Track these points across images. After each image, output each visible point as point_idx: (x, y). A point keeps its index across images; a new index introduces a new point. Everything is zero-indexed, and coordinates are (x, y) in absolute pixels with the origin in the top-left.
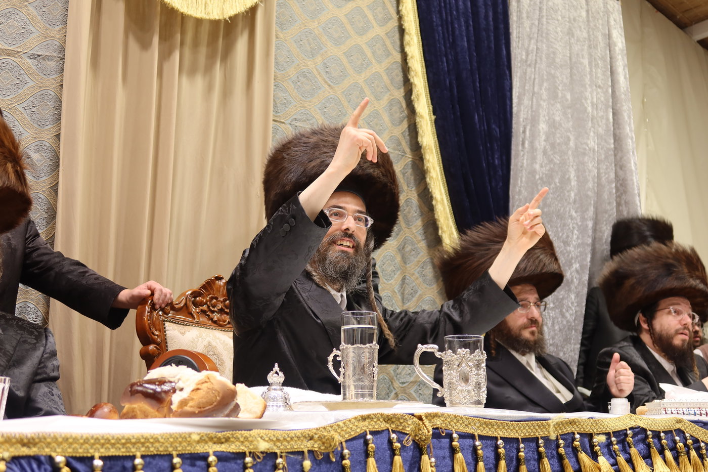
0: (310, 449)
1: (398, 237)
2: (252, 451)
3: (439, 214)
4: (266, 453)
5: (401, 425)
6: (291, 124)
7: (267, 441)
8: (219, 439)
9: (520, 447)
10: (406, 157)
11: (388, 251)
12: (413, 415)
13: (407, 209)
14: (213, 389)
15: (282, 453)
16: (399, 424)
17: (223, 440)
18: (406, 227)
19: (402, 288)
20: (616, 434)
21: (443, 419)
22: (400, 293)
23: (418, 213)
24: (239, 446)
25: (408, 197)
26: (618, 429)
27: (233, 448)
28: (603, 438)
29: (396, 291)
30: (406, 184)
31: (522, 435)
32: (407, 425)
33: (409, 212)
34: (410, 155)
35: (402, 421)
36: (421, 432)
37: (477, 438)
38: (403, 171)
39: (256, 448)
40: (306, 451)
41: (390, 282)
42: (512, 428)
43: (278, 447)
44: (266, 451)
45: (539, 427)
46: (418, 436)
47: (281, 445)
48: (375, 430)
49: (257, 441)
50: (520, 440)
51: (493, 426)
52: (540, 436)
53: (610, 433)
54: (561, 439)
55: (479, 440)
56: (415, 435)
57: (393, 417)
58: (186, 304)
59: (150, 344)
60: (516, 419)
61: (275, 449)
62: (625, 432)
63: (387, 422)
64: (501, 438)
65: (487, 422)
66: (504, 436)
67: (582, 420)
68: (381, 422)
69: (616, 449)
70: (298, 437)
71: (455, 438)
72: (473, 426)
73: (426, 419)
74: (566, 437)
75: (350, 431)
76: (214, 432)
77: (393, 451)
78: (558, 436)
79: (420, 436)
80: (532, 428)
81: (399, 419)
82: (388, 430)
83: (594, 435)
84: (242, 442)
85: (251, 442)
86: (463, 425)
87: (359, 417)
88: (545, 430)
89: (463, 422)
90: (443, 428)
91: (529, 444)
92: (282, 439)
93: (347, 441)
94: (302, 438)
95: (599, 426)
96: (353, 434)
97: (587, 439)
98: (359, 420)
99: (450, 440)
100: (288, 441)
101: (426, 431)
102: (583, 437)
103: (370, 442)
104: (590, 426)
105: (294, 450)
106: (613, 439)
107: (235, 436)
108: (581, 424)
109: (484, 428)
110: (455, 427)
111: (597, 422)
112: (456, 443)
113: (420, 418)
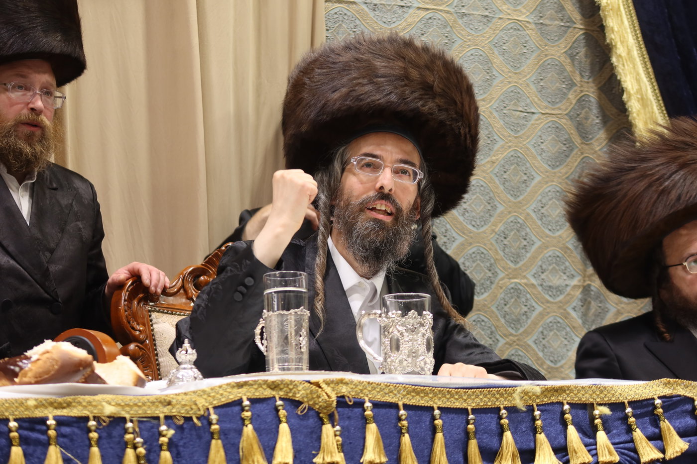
0: (166, 414)
1: (569, 160)
2: (96, 415)
3: (635, 115)
4: (113, 417)
5: (290, 392)
6: (366, 3)
7: (114, 406)
8: (60, 403)
9: (469, 419)
10: (575, 28)
11: (550, 184)
12: (309, 382)
13: (583, 112)
14: (54, 359)
15: (131, 417)
16: (288, 391)
17: (65, 405)
18: (582, 143)
21: (352, 386)
22: (578, 250)
23: (600, 118)
24: (82, 410)
25: (583, 94)
26: (637, 397)
27: (75, 412)
29: (571, 246)
30: (577, 72)
31: (474, 405)
32: (297, 392)
33: (587, 118)
34: (581, 24)
35: (291, 387)
36: (320, 400)
37: (401, 407)
38: (569, 52)
39: (102, 413)
40: (162, 416)
41: (558, 233)
42: (456, 397)
43: (128, 412)
44: (112, 415)
45: (502, 395)
46: (317, 404)
47: (131, 410)
48: (255, 397)
49: (102, 406)
50: (470, 411)
51: (427, 394)
52: (502, 407)
53: (624, 403)
54: (538, 410)
55: (404, 409)
56: (315, 404)
57: (280, 383)
58: (183, 287)
59: (130, 342)
60: (466, 386)
61: (124, 414)
62: (652, 402)
63: (273, 389)
64: (439, 408)
65: (417, 389)
66: (443, 406)
67: (576, 387)
68: (265, 389)
69: (631, 422)
70: (151, 402)
71: (367, 407)
72: (396, 394)
73: (326, 386)
74: (547, 408)
75: (220, 397)
76: (54, 397)
77: (277, 419)
78: (532, 405)
79: (320, 404)
80: (489, 396)
81: (288, 385)
82: (274, 397)
83: (595, 405)
84: (85, 407)
85: (95, 406)
86: (382, 393)
87: (233, 383)
88: (511, 399)
89: (382, 390)
90: (350, 396)
91: (484, 415)
92: (131, 404)
93: (215, 408)
94: (157, 404)
95: (606, 395)
96: (224, 400)
97: (584, 411)
98: (233, 387)
99: (360, 410)
100: (139, 406)
101: (326, 397)
102: (577, 409)
103: (247, 408)
104: (591, 395)
105: (147, 415)
106: (629, 410)
107: (77, 401)
108: (575, 392)
109: (413, 396)
110: (370, 396)
111: (602, 390)
112: (368, 413)
113: (318, 385)
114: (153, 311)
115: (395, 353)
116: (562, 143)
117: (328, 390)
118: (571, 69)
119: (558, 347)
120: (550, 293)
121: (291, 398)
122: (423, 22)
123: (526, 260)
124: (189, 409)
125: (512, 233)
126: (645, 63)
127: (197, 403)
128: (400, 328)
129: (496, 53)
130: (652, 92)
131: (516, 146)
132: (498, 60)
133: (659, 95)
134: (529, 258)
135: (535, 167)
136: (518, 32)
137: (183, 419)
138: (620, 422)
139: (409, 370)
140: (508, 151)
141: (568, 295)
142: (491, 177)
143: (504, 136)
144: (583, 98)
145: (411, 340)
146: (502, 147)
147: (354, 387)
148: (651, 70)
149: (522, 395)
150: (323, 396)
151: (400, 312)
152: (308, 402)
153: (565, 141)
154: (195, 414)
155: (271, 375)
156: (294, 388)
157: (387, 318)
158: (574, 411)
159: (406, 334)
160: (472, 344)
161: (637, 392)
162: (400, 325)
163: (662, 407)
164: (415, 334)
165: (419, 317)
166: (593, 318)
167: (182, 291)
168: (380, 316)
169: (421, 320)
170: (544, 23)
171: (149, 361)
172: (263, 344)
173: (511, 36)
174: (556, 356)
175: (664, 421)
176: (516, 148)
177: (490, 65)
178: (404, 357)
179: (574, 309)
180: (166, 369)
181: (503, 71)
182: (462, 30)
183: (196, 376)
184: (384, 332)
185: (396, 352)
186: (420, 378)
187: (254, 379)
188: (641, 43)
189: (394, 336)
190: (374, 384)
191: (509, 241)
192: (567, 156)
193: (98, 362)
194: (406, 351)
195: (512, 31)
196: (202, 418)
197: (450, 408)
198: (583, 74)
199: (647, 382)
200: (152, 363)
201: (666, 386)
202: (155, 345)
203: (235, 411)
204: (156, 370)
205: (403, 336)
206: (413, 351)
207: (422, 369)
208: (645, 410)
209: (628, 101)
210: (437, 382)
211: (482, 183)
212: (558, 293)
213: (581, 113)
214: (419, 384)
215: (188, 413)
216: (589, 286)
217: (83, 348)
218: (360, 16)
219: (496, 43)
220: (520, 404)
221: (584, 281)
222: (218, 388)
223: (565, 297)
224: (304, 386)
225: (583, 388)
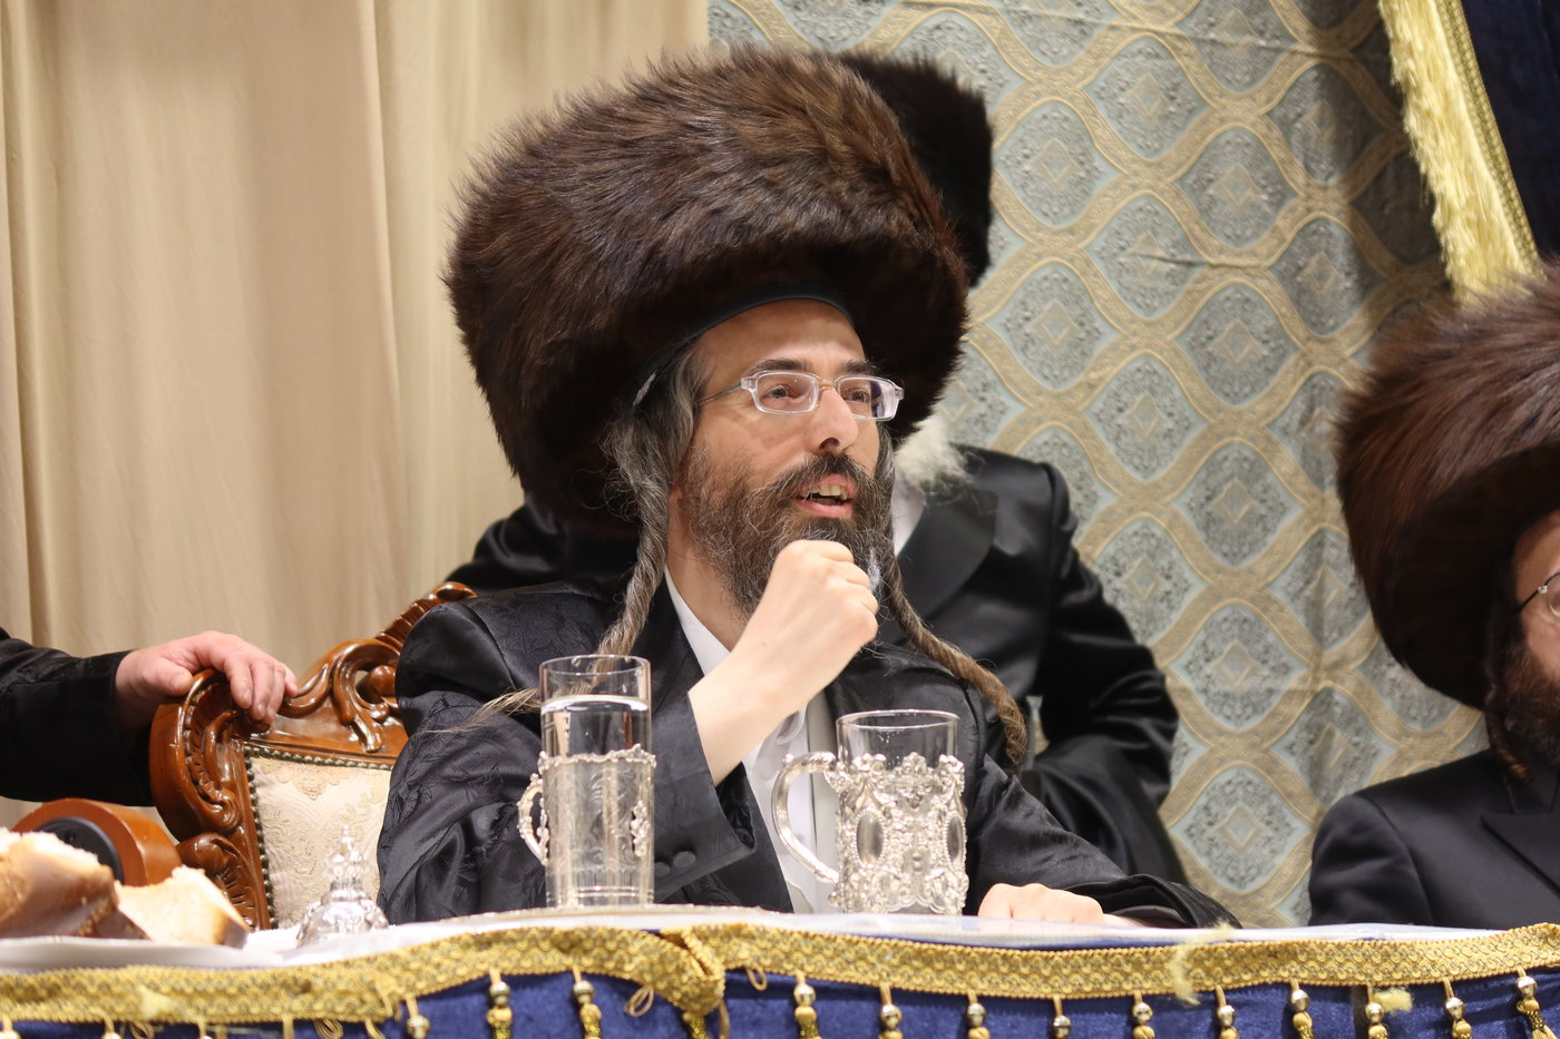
0: (299, 1016)
1: (1275, 380)
2: (122, 1019)
3: (1462, 262)
4: (166, 1024)
5: (609, 959)
7: (168, 995)
8: (31, 989)
9: (1057, 1024)
10: (1294, 53)
11: (1227, 440)
12: (657, 933)
13: (1313, 261)
14: (14, 878)
15: (211, 1024)
16: (605, 955)
17: (43, 993)
18: (1309, 339)
19: (1308, 582)
20: (1463, 987)
21: (764, 944)
22: (1301, 604)
23: (1355, 276)
24: (86, 1007)
25: (1312, 216)
26: (1475, 971)
27: (69, 1011)
28: (1401, 1000)
29: (1279, 595)
30: (1299, 163)
31: (1068, 990)
32: (626, 958)
33: (1321, 277)
34: (1310, 43)
35: (611, 946)
36: (685, 978)
37: (887, 996)
38: (1279, 113)
39: (136, 1012)
40: (287, 1020)
41: (1246, 563)
42: (1025, 970)
43: (202, 1011)
44: (163, 1019)
45: (1137, 965)
46: (678, 989)
47: (211, 1005)
48: (522, 972)
49: (139, 997)
50: (1058, 1006)
51: (951, 964)
52: (1138, 994)
53: (1441, 985)
54: (1228, 1003)
55: (894, 1002)
56: (671, 988)
57: (583, 936)
58: (330, 693)
59: (197, 831)
60: (1047, 943)
61: (191, 1016)
62: (1510, 981)
63: (565, 951)
64: (982, 999)
65: (925, 953)
66: (992, 994)
67: (1322, 946)
68: (546, 952)
69: (1459, 1033)
70: (261, 987)
71: (802, 997)
72: (873, 965)
73: (700, 943)
74: (1250, 997)
75: (434, 972)
76: (15, 974)
77: (577, 1026)
78: (1214, 992)
79: (685, 989)
80: (1105, 968)
81: (604, 941)
82: (569, 972)
83: (1370, 991)
84: (94, 998)
85: (120, 997)
86: (838, 960)
87: (466, 938)
88: (1161, 976)
89: (838, 953)
90: (760, 970)
91: (1092, 1018)
92: (211, 990)
93: (421, 999)
94: (275, 989)
95: (1397, 965)
96: (443, 981)
97: (1342, 1005)
98: (466, 946)
99: (785, 1002)
100: (231, 997)
101: (700, 973)
102: (1325, 999)
103: (501, 1000)
104: (1359, 965)
105: (250, 1019)
106: (1453, 1003)
107: (73, 982)
108: (1319, 958)
109: (917, 970)
110: (809, 969)
111: (1388, 951)
112: (805, 1011)
113: (679, 941)
114: (256, 755)
115: (869, 861)
116: (1259, 338)
117: (704, 952)
118: (1283, 156)
119: (1249, 843)
120: (1227, 711)
121: (611, 974)
122: (919, 37)
123: (1169, 628)
124: (357, 1003)
125: (1137, 563)
126: (1487, 133)
127: (378, 986)
128: (884, 798)
129: (1102, 112)
130: (1504, 205)
131: (1147, 346)
132: (1105, 130)
133: (1519, 212)
134: (1178, 624)
135: (1193, 396)
136: (1155, 61)
137: (340, 1027)
138: (1432, 1032)
139: (907, 902)
140: (1128, 359)
141: (1273, 714)
142: (1085, 424)
143: (1118, 320)
144: (1314, 226)
145: (910, 828)
146: (1114, 347)
147: (769, 945)
148: (1500, 150)
149: (1189, 966)
150: (692, 968)
151: (881, 757)
152: (654, 983)
153: (1268, 332)
154: (371, 1014)
155: (560, 915)
156: (618, 948)
157: (850, 772)
158: (1317, 1006)
159: (897, 813)
160: (1046, 834)
161: (1476, 957)
162: (881, 791)
163: (1537, 996)
164: (921, 811)
165: (931, 770)
166: (1339, 771)
167: (327, 704)
168: (833, 766)
169: (936, 777)
170: (1219, 39)
171: (248, 882)
172: (538, 839)
173: (1140, 71)
174: (1242, 867)
175: (1543, 1031)
176: (1149, 351)
177: (1087, 143)
178: (894, 870)
179: (1290, 748)
180: (289, 900)
181: (1118, 159)
182: (1023, 55)
183: (370, 917)
184: (843, 806)
185: (873, 858)
186: (932, 922)
187: (517, 925)
188: (1476, 82)
189: (866, 817)
190: (818, 939)
191: (1128, 582)
192: (1271, 372)
193: (123, 883)
194: (899, 856)
195: (1140, 59)
196: (388, 1026)
197: (1010, 999)
198: (1313, 166)
199: (1499, 932)
200: (253, 884)
201: (1546, 942)
202: (261, 839)
203: (470, 1008)
204: (263, 902)
205: (890, 817)
206: (916, 855)
207: (939, 900)
208: (1496, 1001)
209: (1445, 227)
210: (975, 933)
211: (1065, 438)
212: (1249, 710)
213: (1306, 265)
214: (930, 939)
215: (353, 1013)
216: (1329, 692)
217: (88, 849)
218: (761, 20)
219: (1103, 89)
220: (1185, 990)
221: (1316, 680)
222: (428, 950)
223: (1266, 719)
224: (643, 943)
225: (1339, 947)
